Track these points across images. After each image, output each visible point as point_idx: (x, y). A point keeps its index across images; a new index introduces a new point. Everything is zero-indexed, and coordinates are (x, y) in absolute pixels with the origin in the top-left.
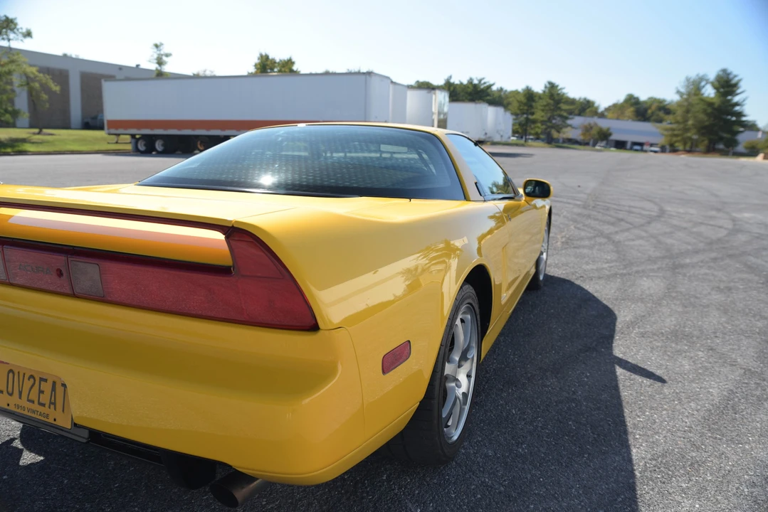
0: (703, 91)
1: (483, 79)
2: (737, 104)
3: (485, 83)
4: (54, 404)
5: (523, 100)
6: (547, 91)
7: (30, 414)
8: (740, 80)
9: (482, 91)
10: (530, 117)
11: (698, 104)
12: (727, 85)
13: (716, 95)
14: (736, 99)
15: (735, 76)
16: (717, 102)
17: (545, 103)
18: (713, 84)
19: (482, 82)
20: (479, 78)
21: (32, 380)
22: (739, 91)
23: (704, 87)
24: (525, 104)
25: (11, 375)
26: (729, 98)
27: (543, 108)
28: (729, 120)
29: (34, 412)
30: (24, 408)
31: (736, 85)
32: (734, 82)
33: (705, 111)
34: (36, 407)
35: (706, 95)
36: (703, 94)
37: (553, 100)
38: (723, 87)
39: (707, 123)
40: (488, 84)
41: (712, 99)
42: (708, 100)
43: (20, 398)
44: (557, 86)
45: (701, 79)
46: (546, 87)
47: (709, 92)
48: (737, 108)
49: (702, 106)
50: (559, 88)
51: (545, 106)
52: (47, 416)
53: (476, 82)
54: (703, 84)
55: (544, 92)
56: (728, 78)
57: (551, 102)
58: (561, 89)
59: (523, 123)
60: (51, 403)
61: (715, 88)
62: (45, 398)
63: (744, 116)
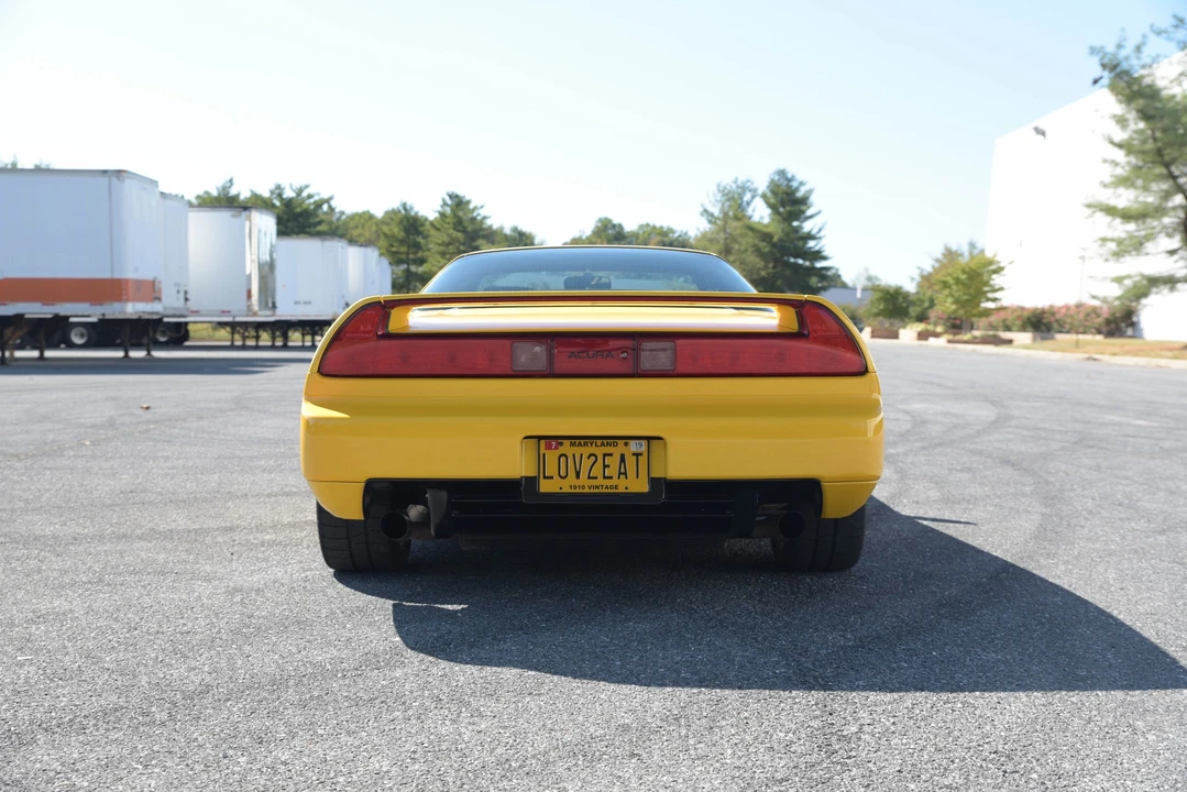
0: (749, 211)
1: (307, 187)
2: (810, 237)
3: (310, 196)
4: (625, 474)
5: (397, 231)
6: (448, 210)
7: (592, 491)
8: (811, 191)
9: (306, 214)
10: (413, 268)
11: (742, 236)
12: (789, 201)
13: (773, 220)
14: (807, 226)
15: (802, 184)
16: (777, 231)
17: (446, 239)
18: (764, 196)
19: (305, 194)
20: (297, 185)
21: (593, 458)
22: (809, 213)
23: (748, 203)
24: (402, 242)
25: (563, 459)
26: (795, 224)
27: (442, 248)
28: (801, 265)
29: (597, 487)
30: (583, 487)
31: (804, 201)
32: (800, 194)
33: (758, 251)
34: (600, 481)
35: (756, 218)
36: (750, 218)
37: (464, 231)
38: (783, 204)
39: (763, 273)
40: (316, 198)
41: (766, 226)
42: (760, 228)
43: (578, 477)
44: (468, 202)
45: (744, 188)
46: (445, 204)
47: (760, 213)
48: (811, 244)
49: (750, 240)
50: (471, 206)
51: (448, 245)
52: (616, 487)
53: (289, 194)
54: (747, 197)
55: (443, 215)
56: (789, 187)
57: (460, 236)
58: (475, 208)
59: (401, 280)
60: (620, 473)
61: (770, 205)
62: (613, 471)
63: (825, 258)
